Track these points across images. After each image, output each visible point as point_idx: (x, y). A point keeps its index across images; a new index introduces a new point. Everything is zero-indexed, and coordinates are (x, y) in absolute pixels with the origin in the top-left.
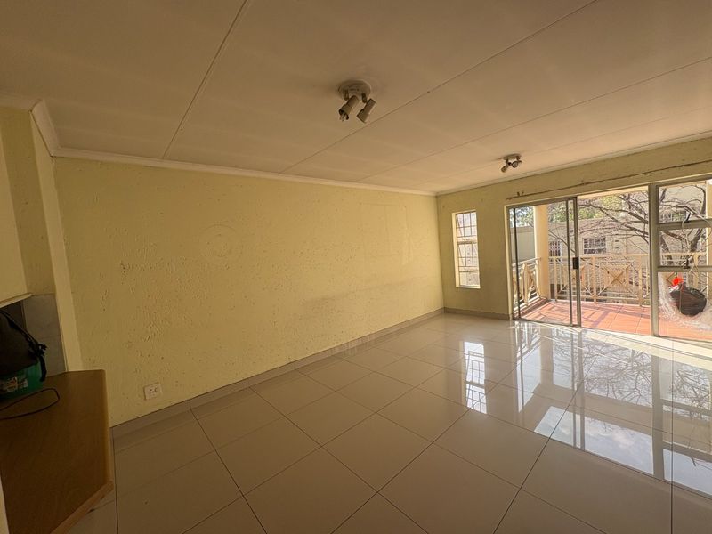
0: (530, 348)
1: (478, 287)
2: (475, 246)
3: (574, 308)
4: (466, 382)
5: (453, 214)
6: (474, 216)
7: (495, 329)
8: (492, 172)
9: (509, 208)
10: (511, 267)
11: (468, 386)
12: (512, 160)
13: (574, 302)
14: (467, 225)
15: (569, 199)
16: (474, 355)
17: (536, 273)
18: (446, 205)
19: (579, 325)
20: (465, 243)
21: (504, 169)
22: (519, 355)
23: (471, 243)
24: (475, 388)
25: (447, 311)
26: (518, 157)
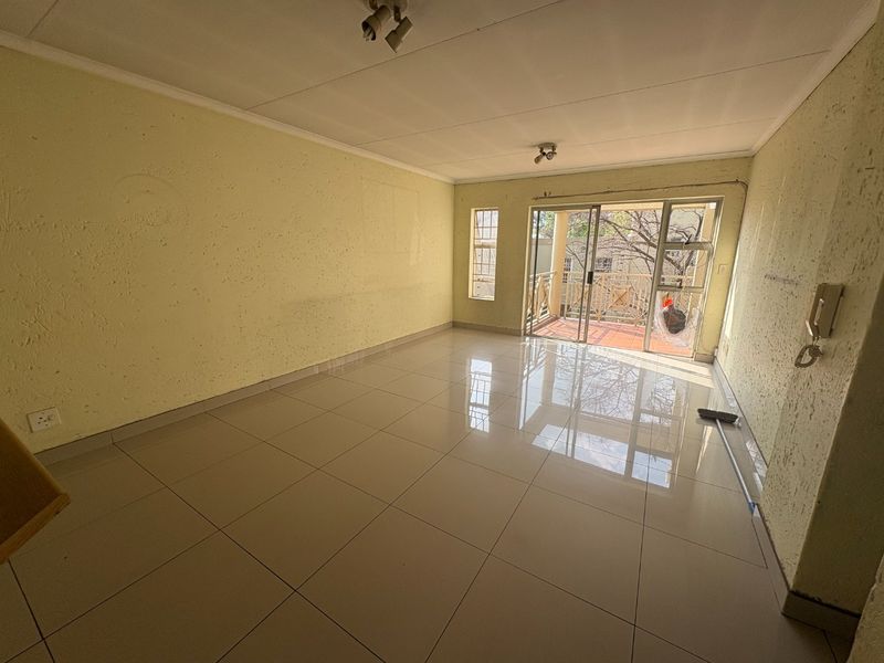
0: (536, 366)
1: (492, 298)
2: (494, 252)
3: (583, 326)
4: (470, 404)
5: (473, 210)
6: (496, 215)
7: (504, 345)
8: (522, 162)
9: (533, 209)
10: (529, 279)
11: (471, 408)
12: (547, 150)
13: (583, 320)
14: (486, 225)
15: (594, 206)
16: (481, 374)
17: (550, 288)
18: (466, 197)
19: (585, 342)
20: (482, 246)
21: (537, 160)
22: (525, 372)
23: (489, 247)
24: (479, 409)
25: (455, 325)
26: (554, 148)
